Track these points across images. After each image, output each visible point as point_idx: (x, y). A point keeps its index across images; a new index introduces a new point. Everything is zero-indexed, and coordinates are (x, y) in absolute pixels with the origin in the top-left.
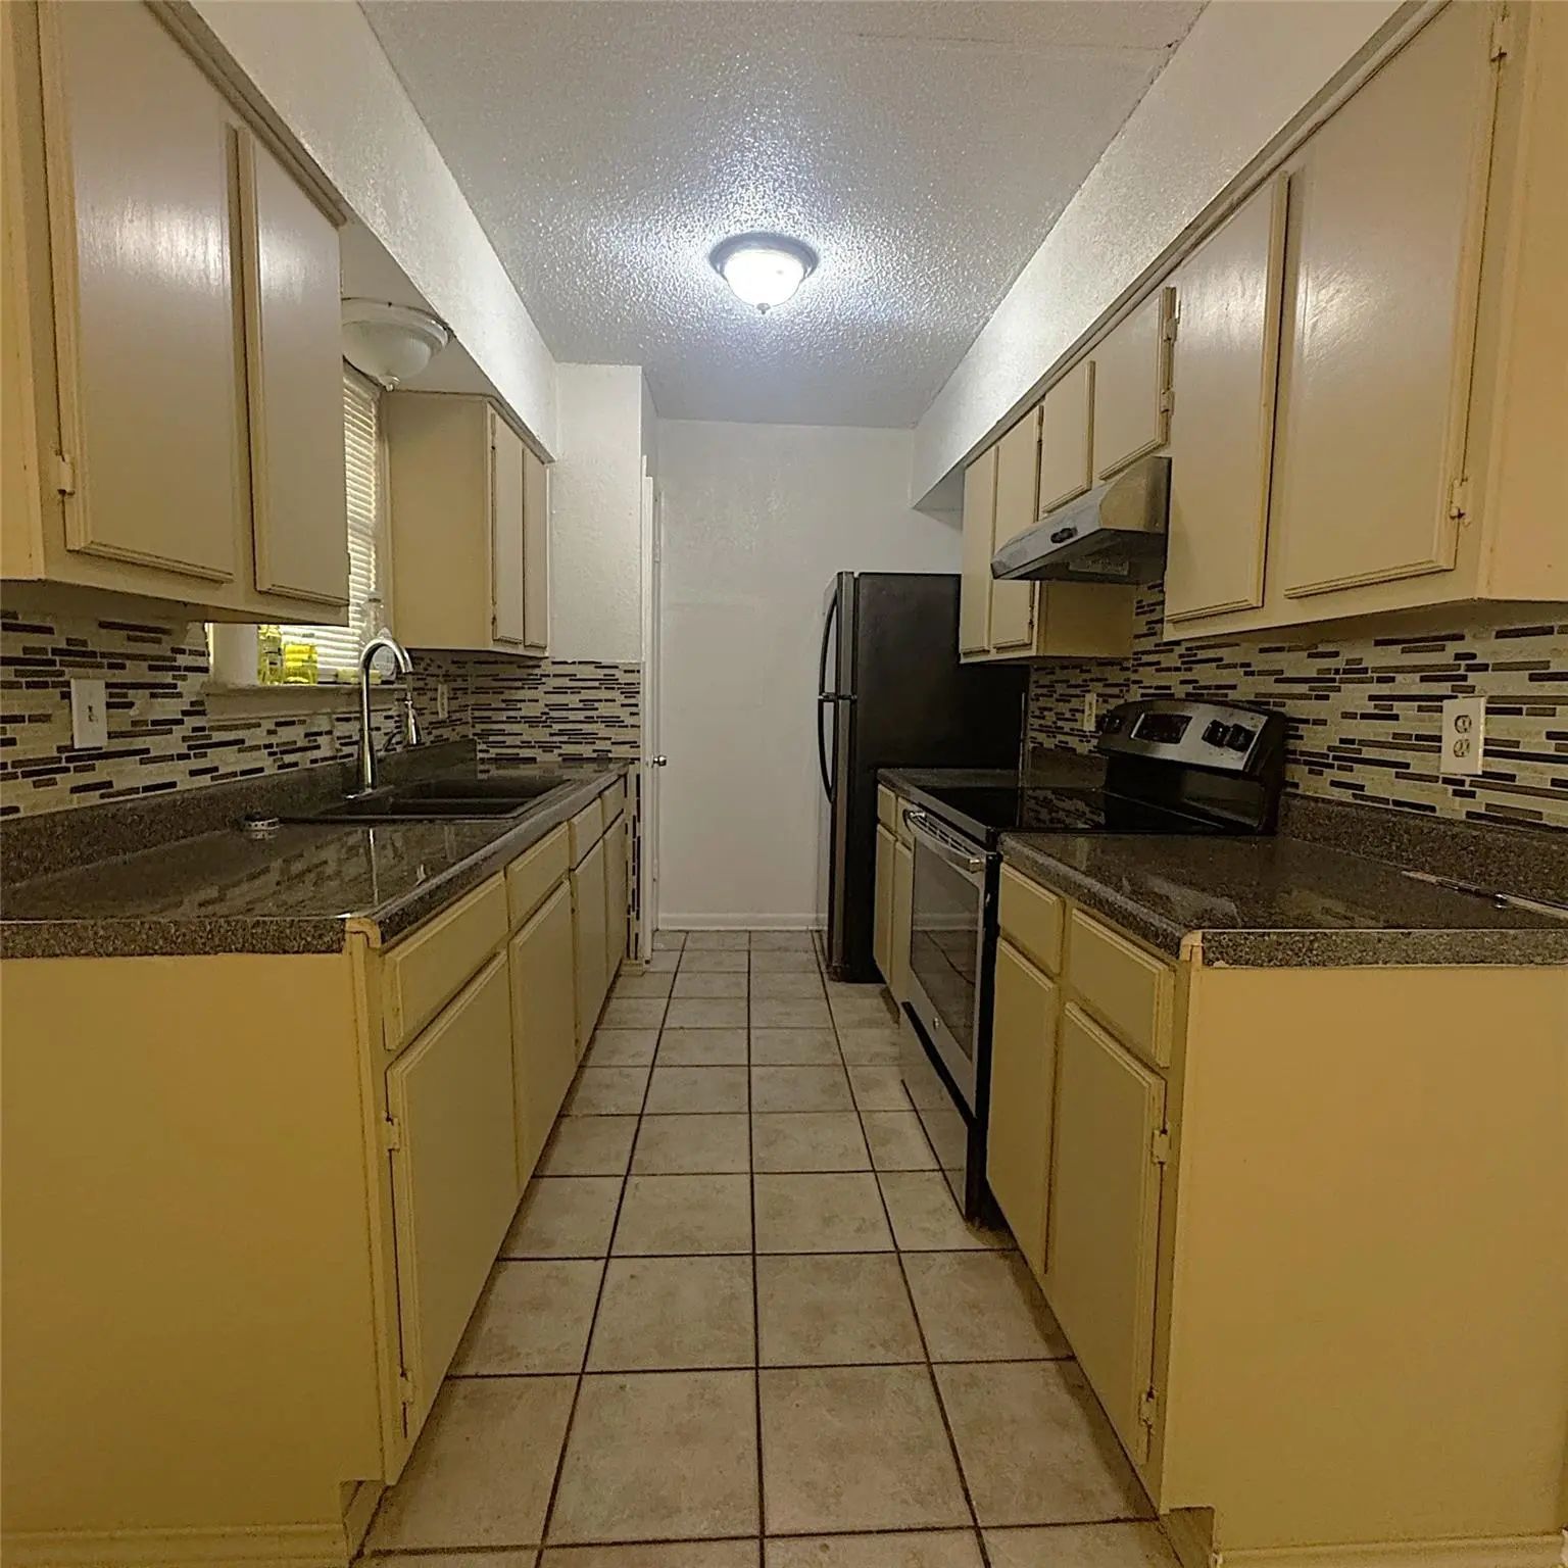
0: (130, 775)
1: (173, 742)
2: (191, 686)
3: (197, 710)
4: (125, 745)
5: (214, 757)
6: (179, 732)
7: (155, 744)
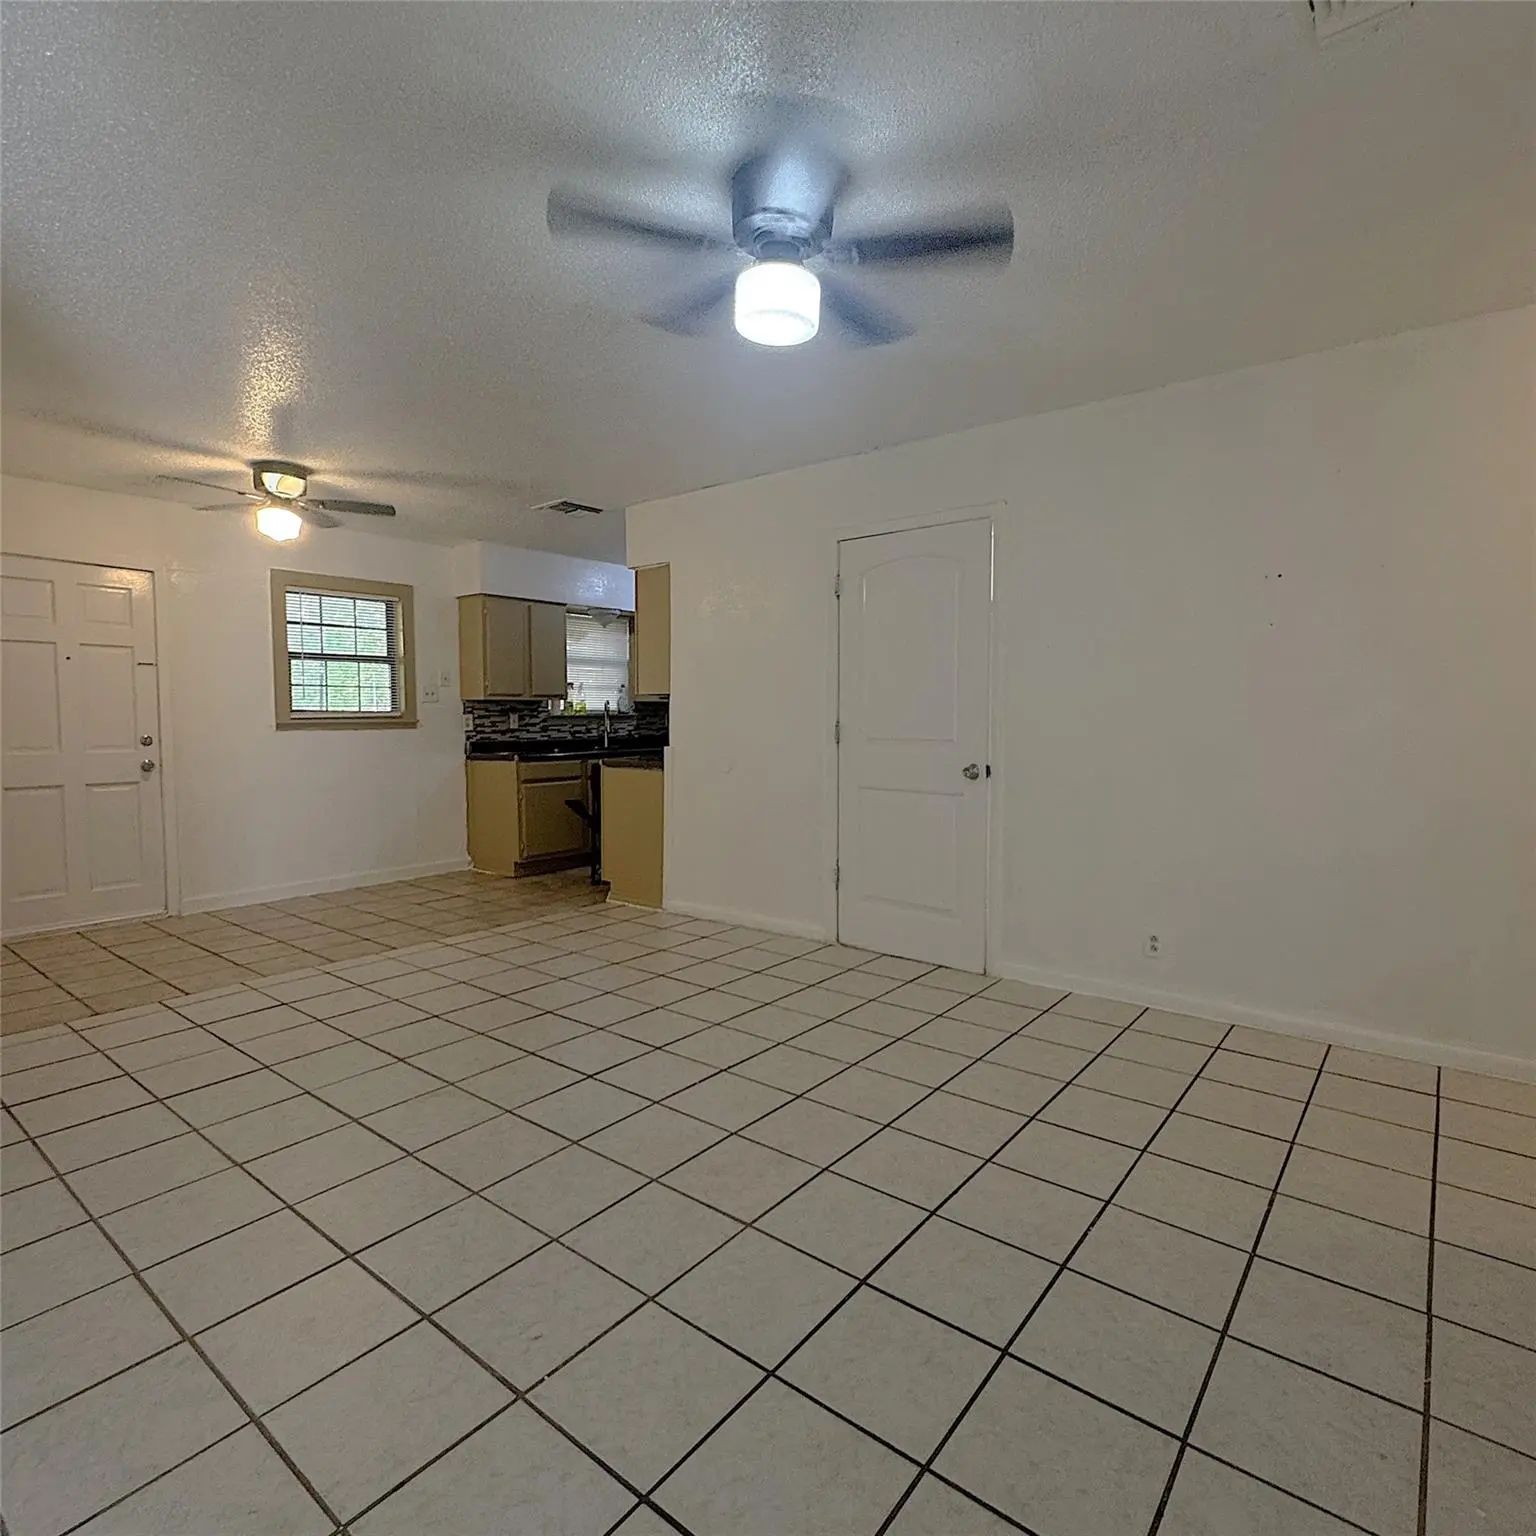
0: (524, 735)
1: (537, 728)
2: (543, 716)
3: (544, 721)
4: (523, 727)
5: (549, 733)
6: (538, 726)
7: (531, 729)
